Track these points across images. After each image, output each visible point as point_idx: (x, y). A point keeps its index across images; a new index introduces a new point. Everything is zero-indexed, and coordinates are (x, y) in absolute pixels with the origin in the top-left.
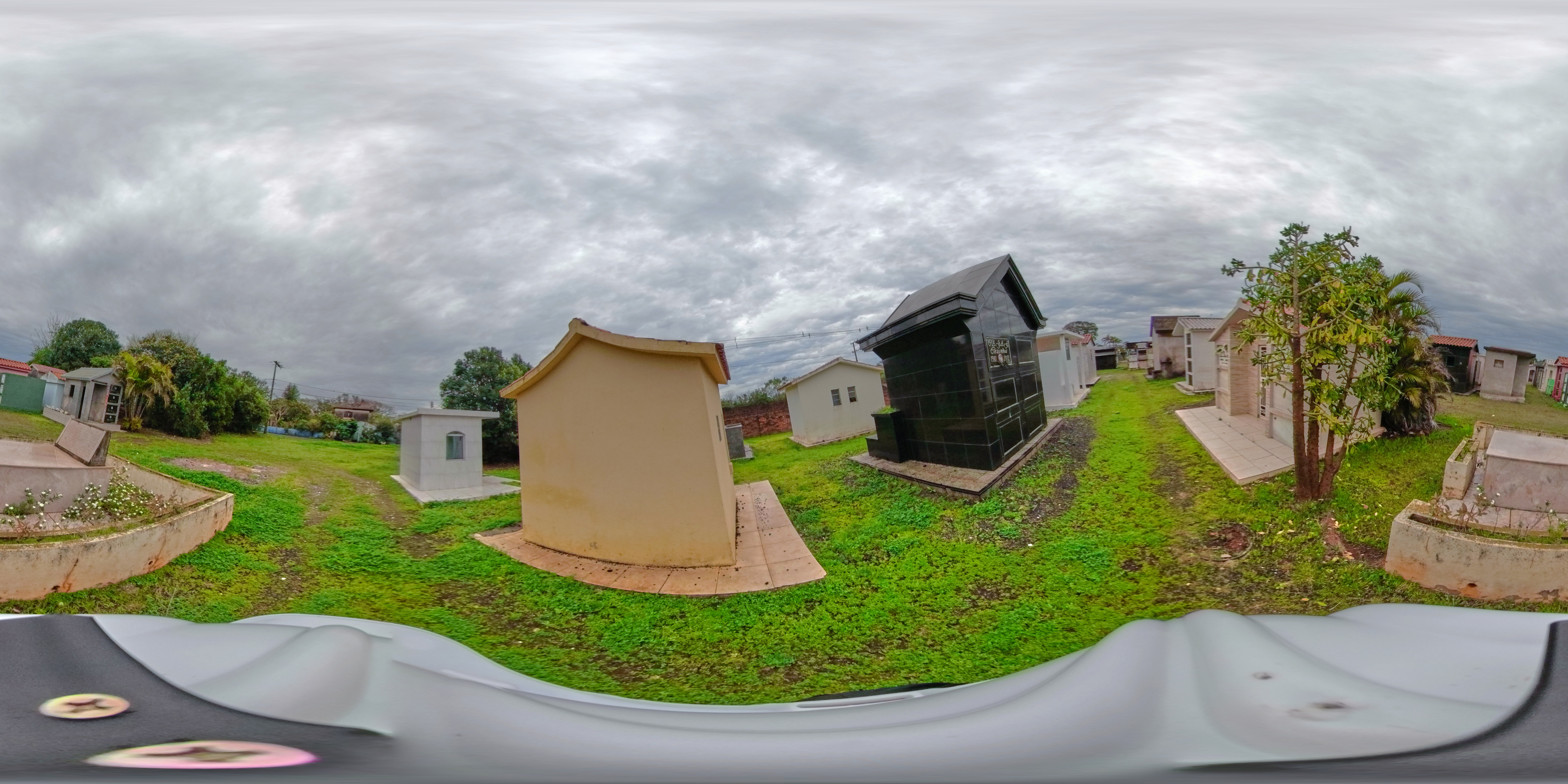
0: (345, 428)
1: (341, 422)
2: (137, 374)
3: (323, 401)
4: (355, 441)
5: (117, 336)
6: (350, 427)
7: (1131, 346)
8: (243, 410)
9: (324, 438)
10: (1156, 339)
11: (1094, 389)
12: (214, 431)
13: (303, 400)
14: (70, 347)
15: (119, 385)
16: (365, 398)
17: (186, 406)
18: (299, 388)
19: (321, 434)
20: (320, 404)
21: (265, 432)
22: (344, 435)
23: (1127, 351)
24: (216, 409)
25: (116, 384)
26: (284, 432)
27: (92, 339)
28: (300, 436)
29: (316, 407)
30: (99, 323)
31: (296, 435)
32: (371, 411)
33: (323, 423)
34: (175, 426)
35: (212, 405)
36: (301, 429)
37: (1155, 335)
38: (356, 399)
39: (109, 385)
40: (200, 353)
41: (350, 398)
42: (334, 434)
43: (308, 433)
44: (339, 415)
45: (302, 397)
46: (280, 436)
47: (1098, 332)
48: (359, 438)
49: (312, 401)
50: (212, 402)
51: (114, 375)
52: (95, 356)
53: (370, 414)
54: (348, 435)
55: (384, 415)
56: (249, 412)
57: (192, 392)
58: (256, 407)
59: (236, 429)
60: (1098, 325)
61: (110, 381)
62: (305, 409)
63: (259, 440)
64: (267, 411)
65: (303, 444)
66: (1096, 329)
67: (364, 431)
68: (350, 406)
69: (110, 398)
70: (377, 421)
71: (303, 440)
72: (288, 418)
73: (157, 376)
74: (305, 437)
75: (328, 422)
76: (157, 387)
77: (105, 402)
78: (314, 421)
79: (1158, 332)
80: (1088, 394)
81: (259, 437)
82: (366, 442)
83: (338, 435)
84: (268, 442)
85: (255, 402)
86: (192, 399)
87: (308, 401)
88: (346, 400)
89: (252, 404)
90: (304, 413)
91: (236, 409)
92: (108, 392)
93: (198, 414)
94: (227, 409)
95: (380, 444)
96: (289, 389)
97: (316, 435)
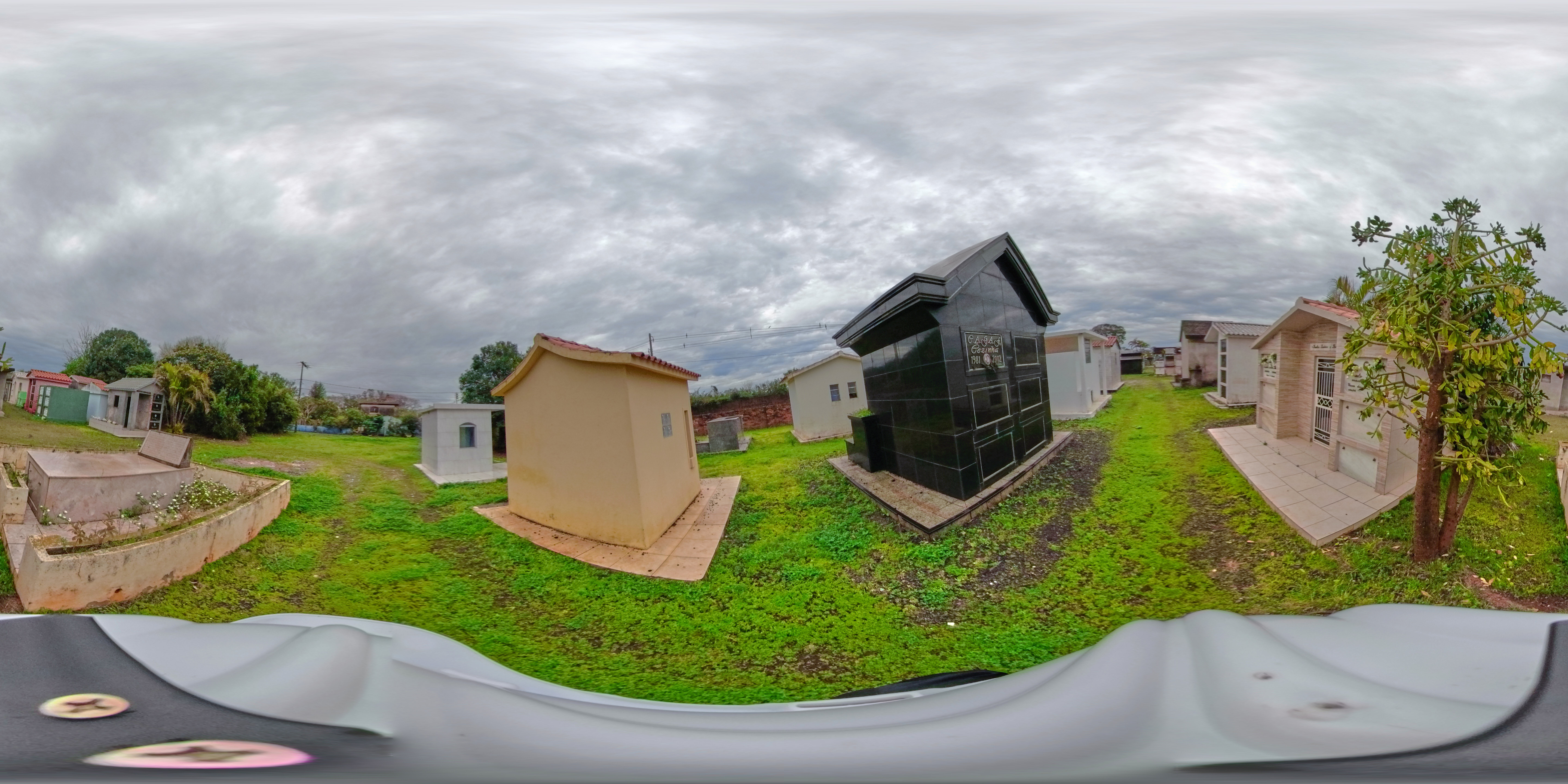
0: (371, 423)
1: (367, 418)
2: (179, 383)
3: (349, 398)
4: (382, 435)
5: (148, 345)
6: (376, 422)
7: (1158, 351)
8: (275, 411)
9: (352, 434)
10: (1186, 346)
11: (1116, 395)
12: (249, 433)
13: (329, 398)
14: (104, 358)
15: (161, 394)
16: (390, 393)
17: (223, 410)
18: (325, 386)
19: (349, 430)
20: (346, 400)
21: (295, 431)
22: (371, 430)
23: (1154, 357)
24: (251, 411)
25: (159, 393)
26: (313, 430)
27: (125, 348)
28: (329, 433)
29: (342, 403)
30: (130, 333)
31: (324, 432)
32: (396, 405)
33: (351, 419)
34: (214, 429)
35: (246, 408)
36: (330, 426)
37: (1185, 340)
38: (381, 394)
39: (152, 394)
40: (232, 358)
41: (376, 394)
42: (361, 429)
43: (336, 430)
44: (366, 411)
45: (328, 394)
46: (310, 433)
47: (1126, 336)
48: (385, 432)
49: (339, 398)
50: (247, 405)
51: (157, 385)
52: (130, 365)
53: (396, 409)
54: (374, 430)
55: (410, 408)
56: (280, 413)
57: (228, 397)
58: (287, 408)
59: (268, 429)
60: (1126, 329)
61: (153, 391)
62: (333, 406)
63: (292, 438)
64: (297, 410)
65: (332, 440)
66: (1124, 333)
67: (390, 425)
68: (376, 402)
69: (154, 407)
70: (403, 415)
71: (332, 437)
72: (316, 416)
73: (198, 383)
74: (335, 433)
75: (355, 418)
76: (198, 395)
77: (149, 410)
78: (341, 418)
79: (1188, 337)
80: (1109, 402)
81: (291, 435)
82: (392, 436)
83: (365, 430)
84: (300, 440)
85: (285, 403)
86: (228, 404)
87: (334, 398)
88: (371, 396)
89: (283, 405)
90: (331, 410)
91: (269, 411)
92: (151, 402)
93: (235, 418)
94: (260, 410)
95: (406, 437)
96: (315, 387)
97: (344, 432)
